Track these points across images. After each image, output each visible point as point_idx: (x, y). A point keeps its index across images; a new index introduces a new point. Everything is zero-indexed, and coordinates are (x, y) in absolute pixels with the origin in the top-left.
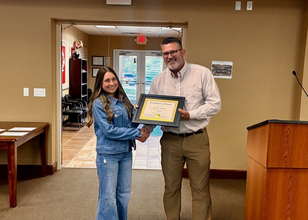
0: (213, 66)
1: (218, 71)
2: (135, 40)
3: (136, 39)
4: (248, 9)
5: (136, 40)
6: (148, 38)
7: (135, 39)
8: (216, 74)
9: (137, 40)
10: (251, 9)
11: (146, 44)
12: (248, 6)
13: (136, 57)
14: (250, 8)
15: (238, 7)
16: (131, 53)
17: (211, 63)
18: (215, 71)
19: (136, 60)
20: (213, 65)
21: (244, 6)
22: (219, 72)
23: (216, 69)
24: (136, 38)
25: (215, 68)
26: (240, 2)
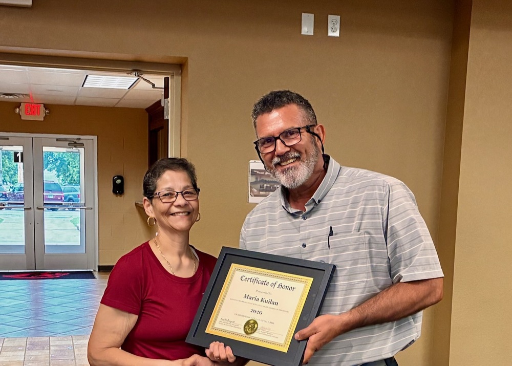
0: (253, 173)
1: (265, 185)
2: (18, 110)
3: (19, 108)
4: (330, 34)
5: (20, 110)
6: (46, 106)
7: (16, 108)
8: (261, 193)
9: (22, 111)
10: (337, 34)
11: (42, 119)
12: (330, 26)
13: (19, 149)
14: (334, 33)
15: (307, 29)
16: (8, 139)
17: (248, 165)
18: (258, 186)
19: (19, 155)
20: (252, 170)
21: (321, 25)
22: (266, 187)
23: (260, 181)
24: (18, 105)
25: (257, 178)
26: (313, 15)
